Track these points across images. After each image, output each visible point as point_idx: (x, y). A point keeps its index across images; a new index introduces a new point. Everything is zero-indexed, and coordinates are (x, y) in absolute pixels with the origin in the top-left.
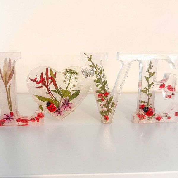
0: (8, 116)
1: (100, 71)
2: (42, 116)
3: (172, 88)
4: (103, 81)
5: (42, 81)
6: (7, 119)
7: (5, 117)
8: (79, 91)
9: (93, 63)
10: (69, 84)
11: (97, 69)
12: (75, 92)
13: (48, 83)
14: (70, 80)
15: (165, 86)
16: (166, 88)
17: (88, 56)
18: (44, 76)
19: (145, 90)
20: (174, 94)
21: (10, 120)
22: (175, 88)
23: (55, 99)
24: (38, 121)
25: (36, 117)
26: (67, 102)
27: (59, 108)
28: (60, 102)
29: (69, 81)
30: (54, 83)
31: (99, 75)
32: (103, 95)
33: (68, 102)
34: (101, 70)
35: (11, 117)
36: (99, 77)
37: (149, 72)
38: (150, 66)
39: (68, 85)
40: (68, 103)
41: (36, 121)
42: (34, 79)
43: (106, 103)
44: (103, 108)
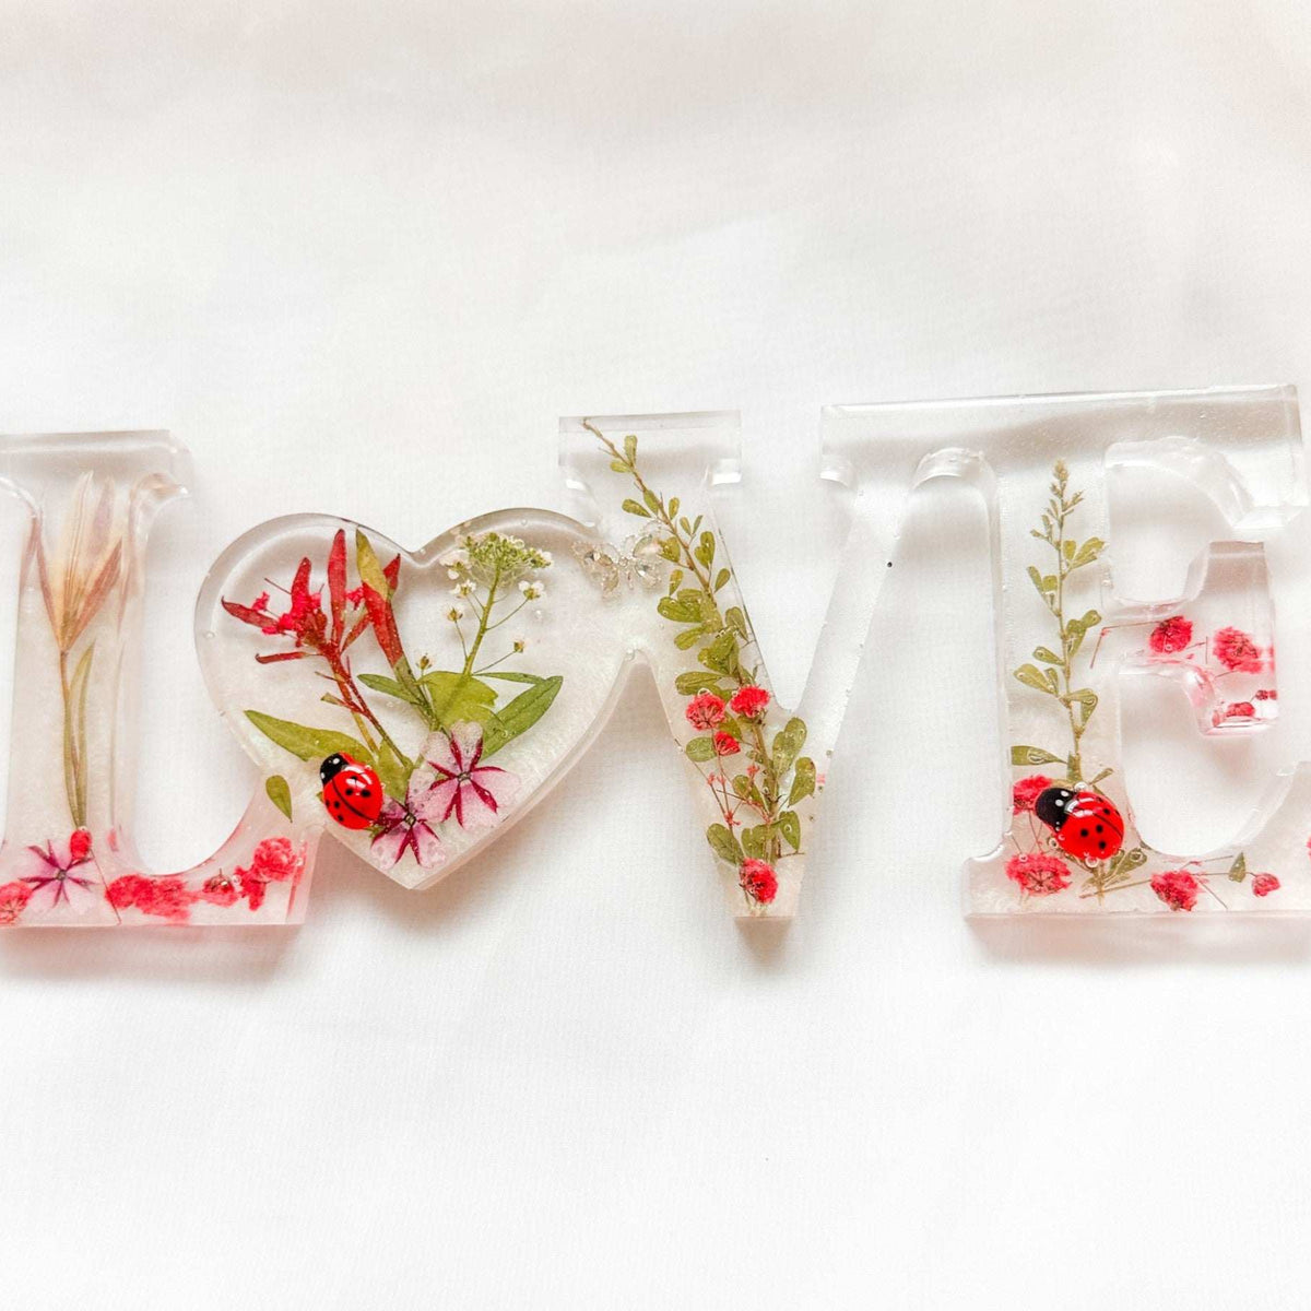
0: (51, 861)
1: (696, 543)
2: (285, 859)
3: (1255, 653)
4: (722, 609)
5: (304, 619)
6: (43, 882)
7: (34, 867)
8: (555, 683)
9: (645, 490)
10: (483, 630)
11: (674, 531)
12: (529, 686)
13: (338, 626)
14: (491, 602)
15: (1196, 636)
16: (1202, 650)
17: (612, 446)
18: (318, 581)
19: (1042, 666)
20: (1273, 695)
21: (61, 889)
22: (1272, 651)
23: (386, 738)
24: (254, 905)
25: (240, 872)
26: (467, 762)
27: (406, 808)
28: (421, 759)
29: (487, 610)
30: (384, 628)
31: (692, 567)
32: (728, 708)
33: (476, 759)
34: (707, 538)
35: (70, 867)
36: (690, 582)
37: (1056, 537)
38: (1060, 494)
39: (480, 638)
40: (473, 768)
41: (243, 903)
42: (249, 605)
43: (753, 771)
44: (733, 803)
